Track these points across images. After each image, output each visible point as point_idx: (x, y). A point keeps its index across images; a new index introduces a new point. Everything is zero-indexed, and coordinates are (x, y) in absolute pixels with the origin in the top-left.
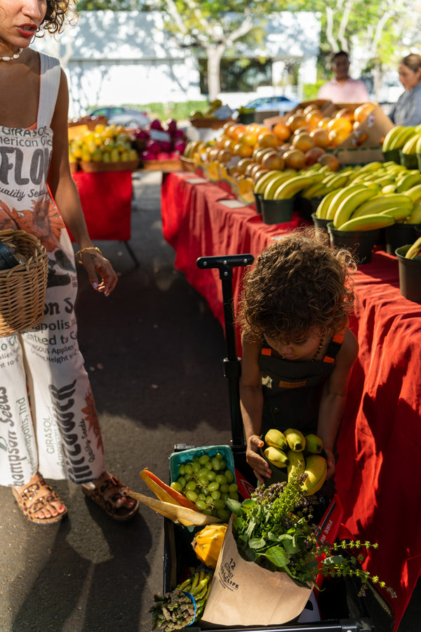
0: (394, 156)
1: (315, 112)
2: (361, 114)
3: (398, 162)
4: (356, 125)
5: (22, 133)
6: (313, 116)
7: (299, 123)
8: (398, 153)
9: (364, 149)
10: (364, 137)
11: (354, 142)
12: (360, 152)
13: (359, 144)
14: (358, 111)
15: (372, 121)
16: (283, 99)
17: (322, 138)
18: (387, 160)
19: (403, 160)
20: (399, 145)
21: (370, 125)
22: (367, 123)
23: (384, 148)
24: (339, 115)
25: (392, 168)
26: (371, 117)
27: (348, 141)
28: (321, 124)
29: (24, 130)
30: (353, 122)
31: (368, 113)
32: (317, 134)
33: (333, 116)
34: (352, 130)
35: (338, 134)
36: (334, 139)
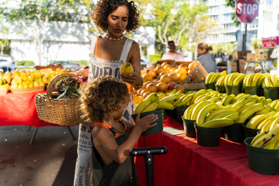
0: (212, 86)
1: (167, 65)
2: (192, 66)
3: (214, 89)
4: (189, 71)
5: (112, 62)
6: (166, 67)
7: (161, 70)
8: (214, 85)
9: (194, 83)
10: (194, 77)
11: (190, 79)
12: (192, 83)
13: (192, 80)
14: (190, 66)
15: (197, 69)
17: (174, 77)
18: (207, 89)
19: (216, 88)
20: (213, 81)
21: (197, 71)
22: (196, 71)
23: (206, 83)
24: (179, 67)
25: (212, 93)
26: (197, 68)
27: (186, 79)
28: (171, 71)
29: (113, 61)
30: (187, 70)
31: (195, 66)
32: (172, 75)
33: (176, 67)
34: (187, 74)
35: (181, 75)
36: (179, 78)
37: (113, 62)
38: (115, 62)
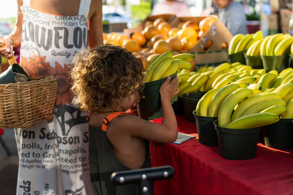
0: (239, 58)
1: (163, 24)
2: (206, 25)
3: (244, 63)
4: (201, 33)
5: (67, 19)
6: (163, 27)
7: (153, 32)
8: (243, 55)
9: (210, 52)
10: (210, 43)
11: (202, 47)
12: (207, 54)
13: (206, 49)
14: (202, 24)
15: (215, 30)
16: (116, 15)
17: (176, 44)
18: (232, 62)
19: (247, 61)
20: (241, 49)
21: (214, 33)
22: (212, 32)
23: (230, 52)
24: (184, 26)
25: (241, 69)
26: (214, 28)
27: (198, 46)
28: (170, 33)
29: (68, 17)
30: (198, 31)
31: (210, 24)
32: (172, 41)
33: (179, 26)
34: (198, 38)
35: (188, 41)
36: (185, 45)
37: (69, 19)
38: (71, 19)
